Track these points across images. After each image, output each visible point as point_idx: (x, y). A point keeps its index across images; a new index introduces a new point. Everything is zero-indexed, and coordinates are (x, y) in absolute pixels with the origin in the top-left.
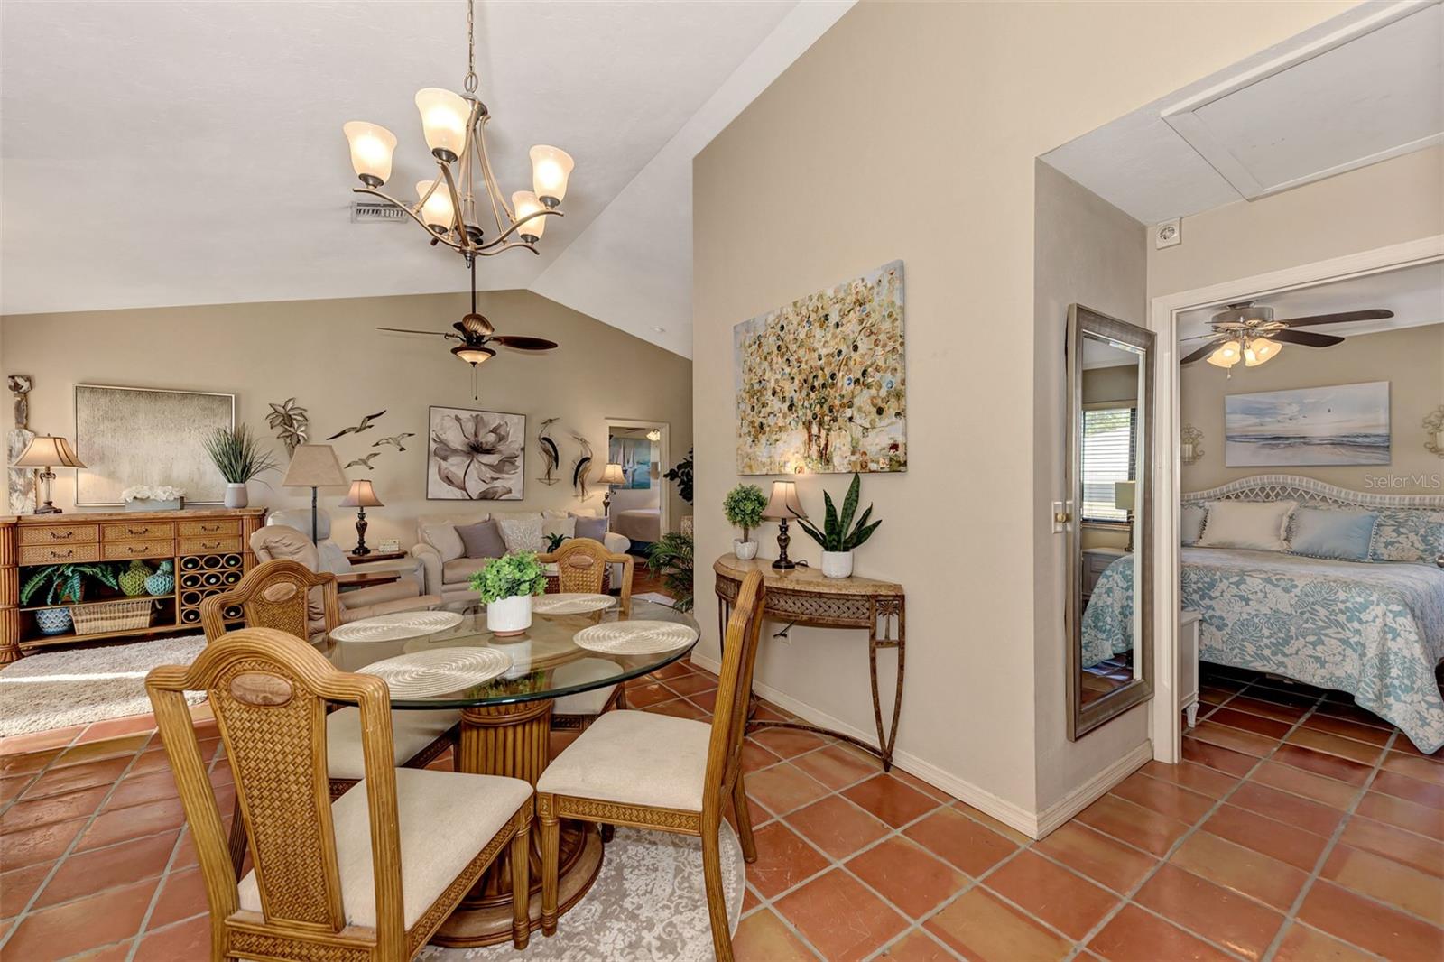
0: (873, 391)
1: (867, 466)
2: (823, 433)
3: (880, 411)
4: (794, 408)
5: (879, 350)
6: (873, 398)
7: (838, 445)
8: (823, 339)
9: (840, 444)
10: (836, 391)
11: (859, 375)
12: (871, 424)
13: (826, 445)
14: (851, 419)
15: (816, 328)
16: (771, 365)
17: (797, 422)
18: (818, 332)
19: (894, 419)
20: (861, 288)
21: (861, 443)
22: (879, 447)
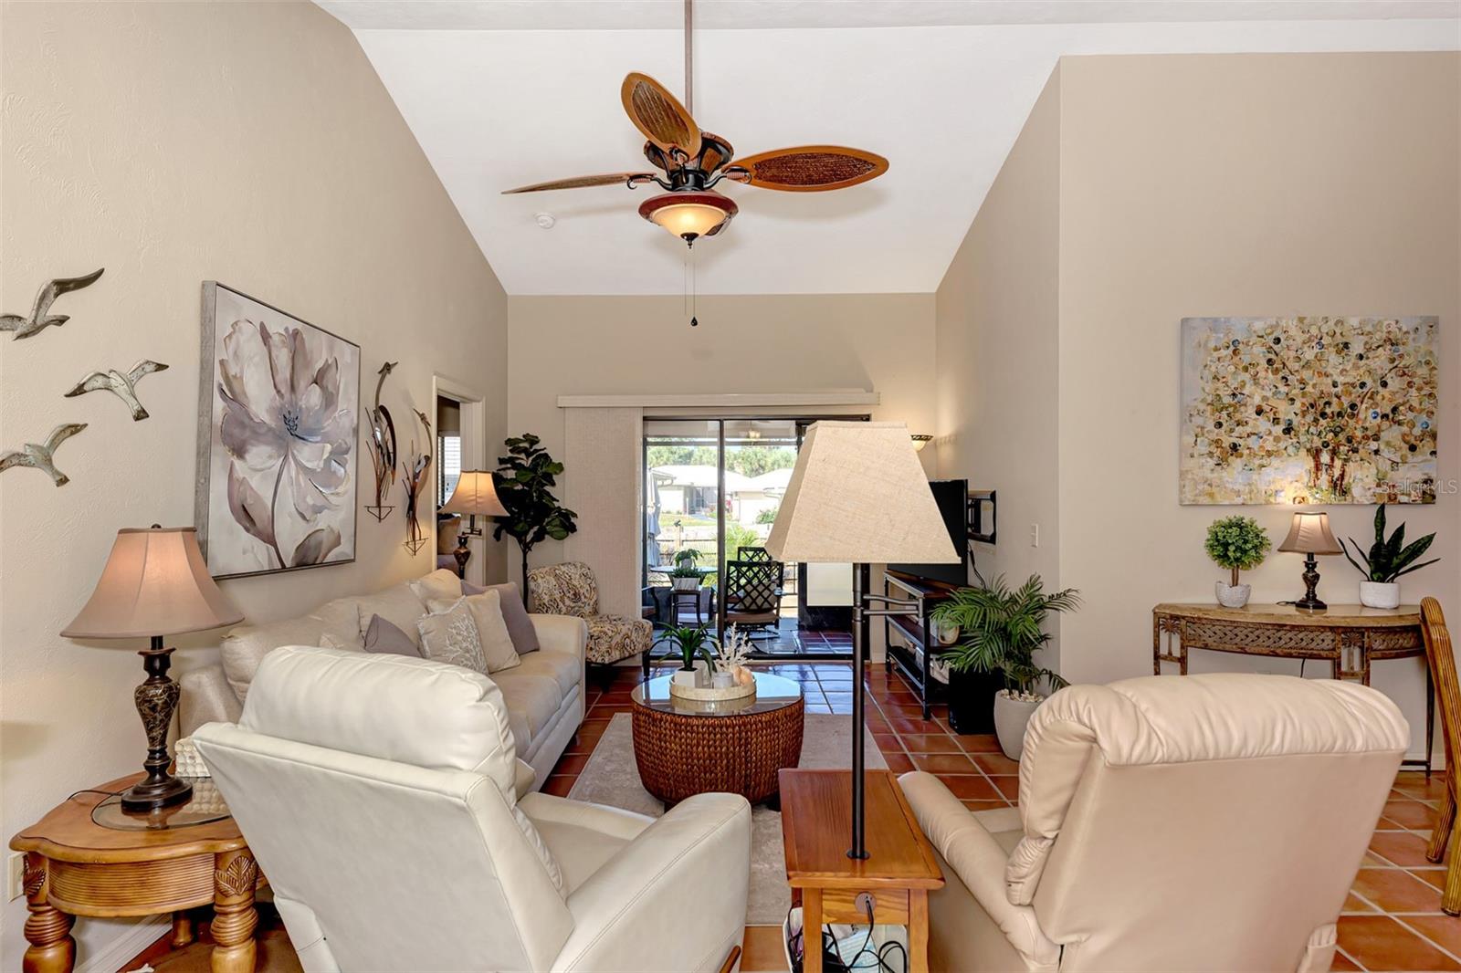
0: (1405, 429)
1: (1396, 498)
2: (1338, 463)
3: (1413, 448)
4: (1293, 433)
5: (1414, 392)
6: (1404, 435)
7: (1359, 476)
8: (1341, 367)
9: (1362, 477)
10: (1357, 422)
11: (1388, 411)
12: (1401, 459)
13: (1342, 476)
14: (1377, 452)
15: (1330, 353)
16: (1255, 378)
17: (1298, 449)
18: (1333, 358)
19: (1429, 457)
20: (1393, 328)
21: (1389, 476)
22: (1411, 481)
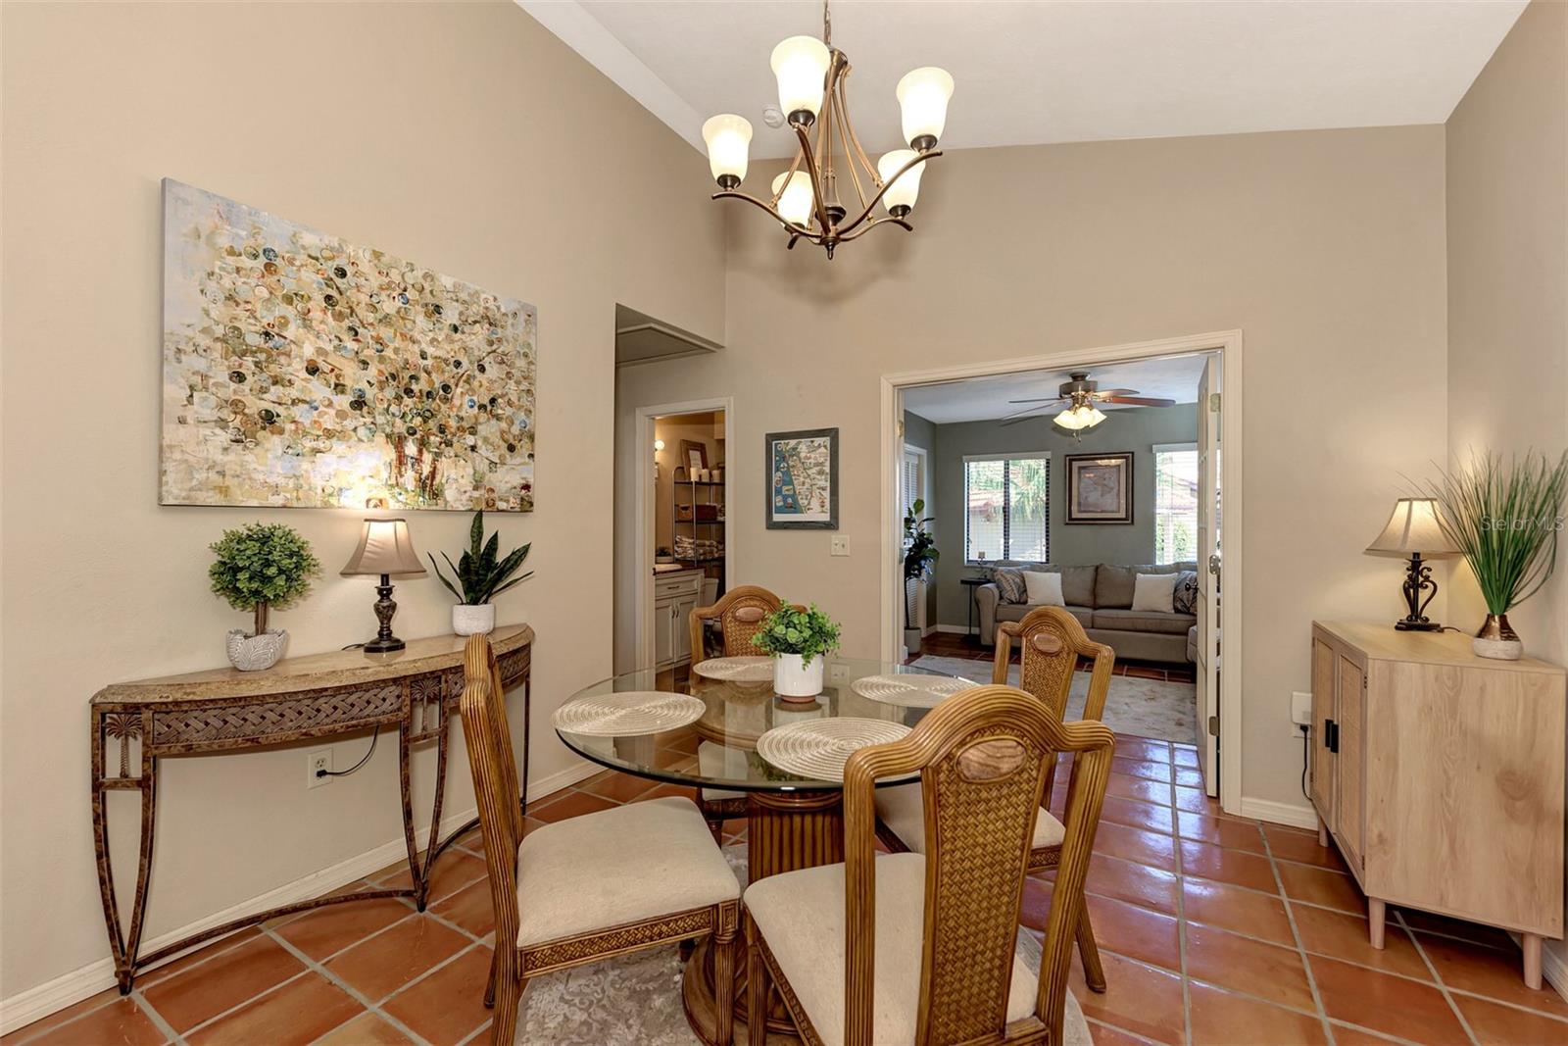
0: (504, 425)
1: (494, 504)
2: (427, 457)
3: (511, 448)
4: (365, 409)
5: (512, 384)
6: (502, 432)
7: (453, 476)
8: (431, 335)
9: (456, 478)
10: (451, 409)
11: (486, 401)
12: (499, 458)
13: (433, 474)
14: (473, 448)
15: (417, 313)
17: (373, 433)
18: (421, 321)
19: (527, 460)
20: (491, 304)
21: (487, 478)
22: (509, 485)
